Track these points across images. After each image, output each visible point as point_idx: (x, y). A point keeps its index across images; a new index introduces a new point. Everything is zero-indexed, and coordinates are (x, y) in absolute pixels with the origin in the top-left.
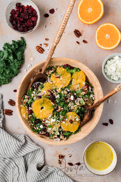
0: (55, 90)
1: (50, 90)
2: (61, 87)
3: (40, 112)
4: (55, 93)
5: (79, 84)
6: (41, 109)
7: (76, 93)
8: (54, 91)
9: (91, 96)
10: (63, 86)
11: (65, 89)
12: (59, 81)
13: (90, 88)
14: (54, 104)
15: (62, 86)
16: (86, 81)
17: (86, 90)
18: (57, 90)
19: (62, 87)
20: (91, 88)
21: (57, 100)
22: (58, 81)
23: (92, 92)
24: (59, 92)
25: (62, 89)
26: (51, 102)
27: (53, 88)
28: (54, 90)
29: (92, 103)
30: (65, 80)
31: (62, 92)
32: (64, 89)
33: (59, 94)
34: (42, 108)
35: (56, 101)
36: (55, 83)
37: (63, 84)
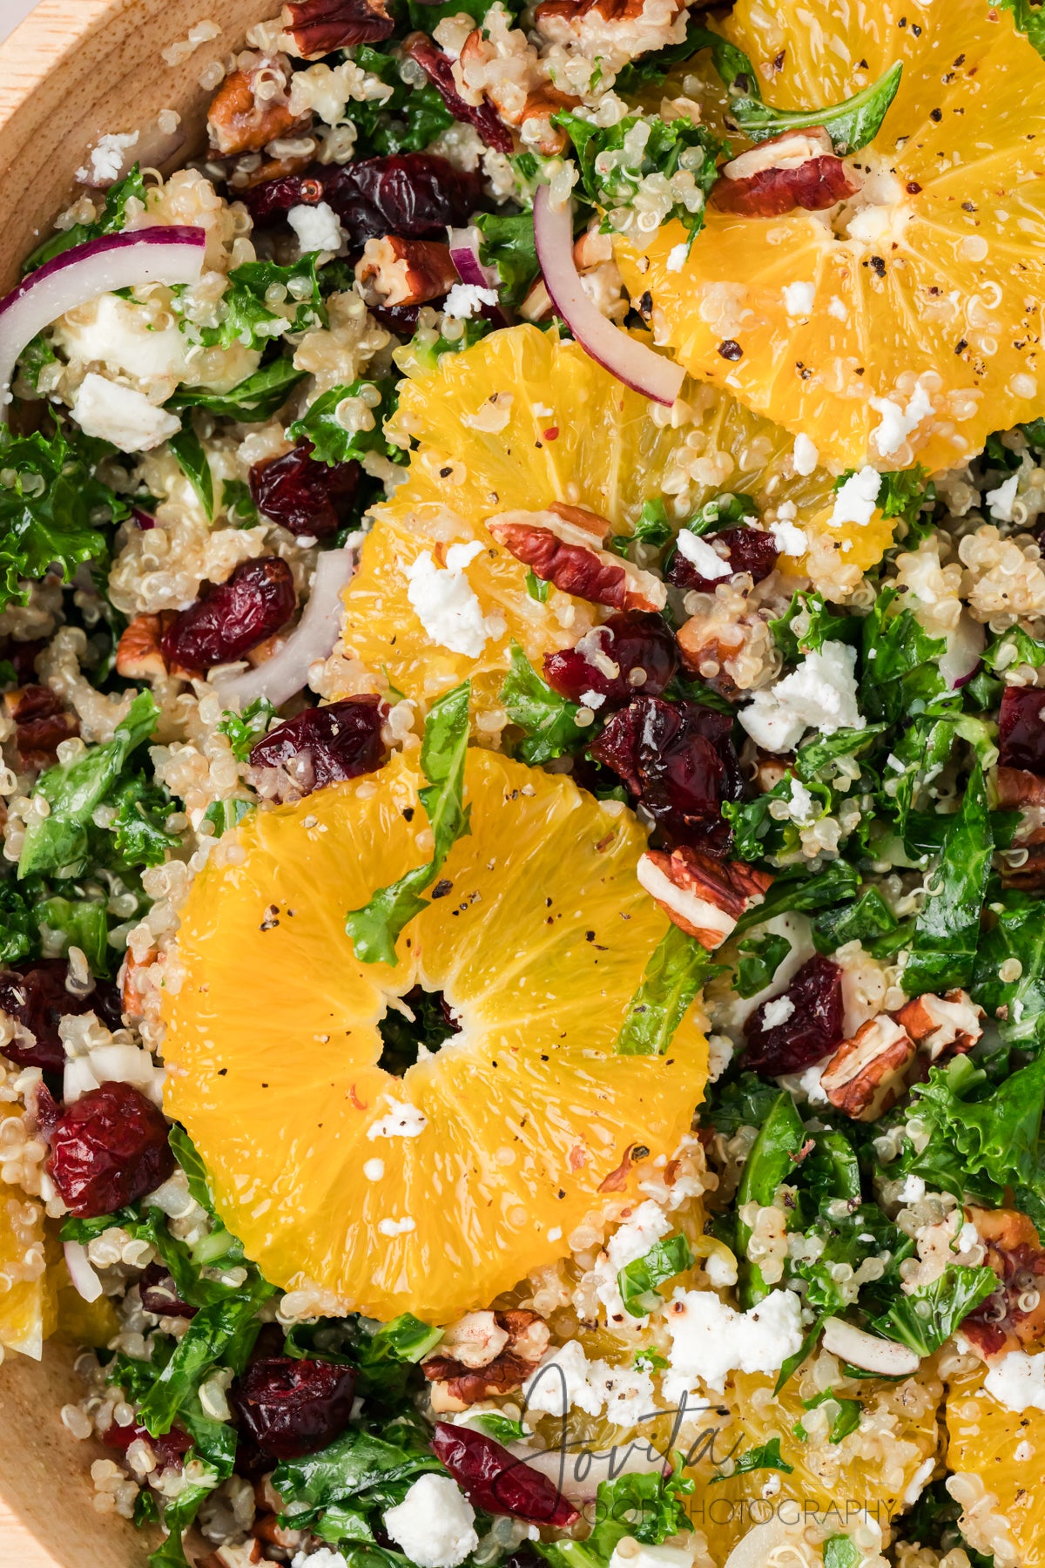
0: (724, 530)
1: (573, 535)
2: (890, 436)
3: (386, 1148)
4: (731, 600)
6: (397, 1059)
8: (708, 560)
10: (942, 414)
12: (831, 285)
14: (712, 919)
15: (920, 405)
18: (788, 538)
19: (923, 437)
21: (796, 805)
22: (798, 298)
25: (926, 508)
26: (649, 872)
27: (674, 483)
28: (689, 545)
30: (977, 248)
33: (844, 624)
35: (775, 835)
36: (730, 351)
37: (943, 370)
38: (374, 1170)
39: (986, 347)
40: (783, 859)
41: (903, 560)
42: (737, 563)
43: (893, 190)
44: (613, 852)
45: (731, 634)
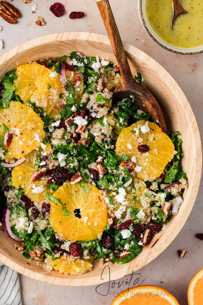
0: (41, 160)
2: (39, 140)
4: (49, 163)
5: (50, 87)
6: (80, 217)
7: (71, 106)
8: (43, 163)
9: (95, 66)
11: (51, 130)
13: (74, 62)
16: (49, 66)
17: (72, 75)
19: (40, 137)
20: (74, 60)
21: (72, 165)
23: (86, 61)
24: (51, 151)
25: (48, 139)
26: (72, 183)
27: (34, 162)
29: (116, 72)
31: (55, 142)
32: (49, 134)
33: (56, 152)
34: (77, 213)
35: (74, 168)
36: (23, 152)
37: (35, 132)
38: (89, 224)
39: (34, 126)
40: (77, 169)
41: (52, 144)
42: (45, 160)
43: (14, 129)
44: (69, 186)
45: (52, 164)
